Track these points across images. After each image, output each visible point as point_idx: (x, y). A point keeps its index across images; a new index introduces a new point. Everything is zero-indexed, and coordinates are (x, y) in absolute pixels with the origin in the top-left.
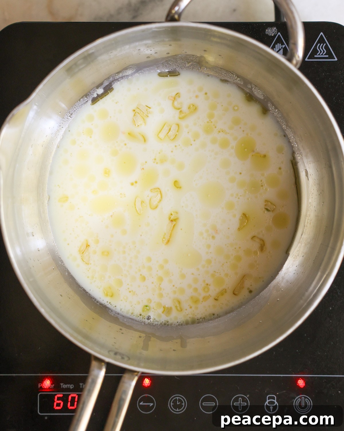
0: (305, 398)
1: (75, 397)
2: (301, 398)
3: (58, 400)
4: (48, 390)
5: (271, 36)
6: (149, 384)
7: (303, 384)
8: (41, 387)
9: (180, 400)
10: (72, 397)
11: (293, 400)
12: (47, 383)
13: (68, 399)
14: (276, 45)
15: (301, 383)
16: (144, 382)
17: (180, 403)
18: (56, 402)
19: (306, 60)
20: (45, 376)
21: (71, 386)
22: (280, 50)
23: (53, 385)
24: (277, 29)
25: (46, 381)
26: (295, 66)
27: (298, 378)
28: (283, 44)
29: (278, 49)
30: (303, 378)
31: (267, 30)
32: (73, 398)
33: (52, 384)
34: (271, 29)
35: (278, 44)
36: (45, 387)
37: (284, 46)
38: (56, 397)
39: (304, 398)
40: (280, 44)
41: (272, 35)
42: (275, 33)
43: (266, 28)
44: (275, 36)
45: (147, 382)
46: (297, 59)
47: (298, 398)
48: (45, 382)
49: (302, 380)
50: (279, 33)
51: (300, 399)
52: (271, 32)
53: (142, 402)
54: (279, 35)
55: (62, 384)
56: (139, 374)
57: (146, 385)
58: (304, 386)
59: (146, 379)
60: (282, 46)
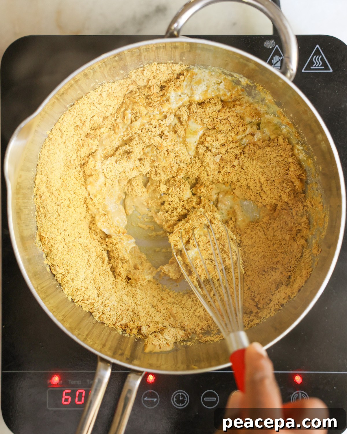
0: (302, 393)
1: (82, 393)
2: (298, 393)
3: (66, 395)
4: (57, 386)
5: (269, 49)
6: (153, 380)
7: (300, 380)
8: (50, 383)
9: (182, 396)
10: (79, 393)
11: (291, 396)
12: (56, 379)
13: (76, 394)
14: (274, 57)
15: (298, 379)
16: (148, 378)
17: (182, 398)
18: (65, 397)
19: (303, 71)
20: (53, 373)
21: (79, 382)
22: (278, 61)
23: (62, 381)
24: (275, 41)
25: (54, 377)
26: (290, 79)
27: (296, 375)
28: (280, 56)
29: (276, 61)
30: (300, 375)
31: (265, 43)
32: (81, 394)
33: (60, 380)
34: (269, 42)
35: (276, 56)
36: (54, 383)
37: (281, 58)
38: (64, 393)
39: (300, 393)
40: (278, 56)
41: (271, 48)
42: (273, 45)
43: (265, 41)
44: (273, 48)
45: (151, 378)
46: (291, 72)
47: (296, 394)
48: (53, 379)
49: (299, 376)
50: (277, 46)
51: (297, 395)
52: (269, 44)
53: (147, 397)
54: (277, 47)
55: (70, 380)
56: (144, 374)
57: (150, 381)
58: (301, 382)
59: (150, 375)
60: (280, 58)
